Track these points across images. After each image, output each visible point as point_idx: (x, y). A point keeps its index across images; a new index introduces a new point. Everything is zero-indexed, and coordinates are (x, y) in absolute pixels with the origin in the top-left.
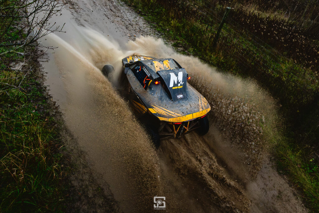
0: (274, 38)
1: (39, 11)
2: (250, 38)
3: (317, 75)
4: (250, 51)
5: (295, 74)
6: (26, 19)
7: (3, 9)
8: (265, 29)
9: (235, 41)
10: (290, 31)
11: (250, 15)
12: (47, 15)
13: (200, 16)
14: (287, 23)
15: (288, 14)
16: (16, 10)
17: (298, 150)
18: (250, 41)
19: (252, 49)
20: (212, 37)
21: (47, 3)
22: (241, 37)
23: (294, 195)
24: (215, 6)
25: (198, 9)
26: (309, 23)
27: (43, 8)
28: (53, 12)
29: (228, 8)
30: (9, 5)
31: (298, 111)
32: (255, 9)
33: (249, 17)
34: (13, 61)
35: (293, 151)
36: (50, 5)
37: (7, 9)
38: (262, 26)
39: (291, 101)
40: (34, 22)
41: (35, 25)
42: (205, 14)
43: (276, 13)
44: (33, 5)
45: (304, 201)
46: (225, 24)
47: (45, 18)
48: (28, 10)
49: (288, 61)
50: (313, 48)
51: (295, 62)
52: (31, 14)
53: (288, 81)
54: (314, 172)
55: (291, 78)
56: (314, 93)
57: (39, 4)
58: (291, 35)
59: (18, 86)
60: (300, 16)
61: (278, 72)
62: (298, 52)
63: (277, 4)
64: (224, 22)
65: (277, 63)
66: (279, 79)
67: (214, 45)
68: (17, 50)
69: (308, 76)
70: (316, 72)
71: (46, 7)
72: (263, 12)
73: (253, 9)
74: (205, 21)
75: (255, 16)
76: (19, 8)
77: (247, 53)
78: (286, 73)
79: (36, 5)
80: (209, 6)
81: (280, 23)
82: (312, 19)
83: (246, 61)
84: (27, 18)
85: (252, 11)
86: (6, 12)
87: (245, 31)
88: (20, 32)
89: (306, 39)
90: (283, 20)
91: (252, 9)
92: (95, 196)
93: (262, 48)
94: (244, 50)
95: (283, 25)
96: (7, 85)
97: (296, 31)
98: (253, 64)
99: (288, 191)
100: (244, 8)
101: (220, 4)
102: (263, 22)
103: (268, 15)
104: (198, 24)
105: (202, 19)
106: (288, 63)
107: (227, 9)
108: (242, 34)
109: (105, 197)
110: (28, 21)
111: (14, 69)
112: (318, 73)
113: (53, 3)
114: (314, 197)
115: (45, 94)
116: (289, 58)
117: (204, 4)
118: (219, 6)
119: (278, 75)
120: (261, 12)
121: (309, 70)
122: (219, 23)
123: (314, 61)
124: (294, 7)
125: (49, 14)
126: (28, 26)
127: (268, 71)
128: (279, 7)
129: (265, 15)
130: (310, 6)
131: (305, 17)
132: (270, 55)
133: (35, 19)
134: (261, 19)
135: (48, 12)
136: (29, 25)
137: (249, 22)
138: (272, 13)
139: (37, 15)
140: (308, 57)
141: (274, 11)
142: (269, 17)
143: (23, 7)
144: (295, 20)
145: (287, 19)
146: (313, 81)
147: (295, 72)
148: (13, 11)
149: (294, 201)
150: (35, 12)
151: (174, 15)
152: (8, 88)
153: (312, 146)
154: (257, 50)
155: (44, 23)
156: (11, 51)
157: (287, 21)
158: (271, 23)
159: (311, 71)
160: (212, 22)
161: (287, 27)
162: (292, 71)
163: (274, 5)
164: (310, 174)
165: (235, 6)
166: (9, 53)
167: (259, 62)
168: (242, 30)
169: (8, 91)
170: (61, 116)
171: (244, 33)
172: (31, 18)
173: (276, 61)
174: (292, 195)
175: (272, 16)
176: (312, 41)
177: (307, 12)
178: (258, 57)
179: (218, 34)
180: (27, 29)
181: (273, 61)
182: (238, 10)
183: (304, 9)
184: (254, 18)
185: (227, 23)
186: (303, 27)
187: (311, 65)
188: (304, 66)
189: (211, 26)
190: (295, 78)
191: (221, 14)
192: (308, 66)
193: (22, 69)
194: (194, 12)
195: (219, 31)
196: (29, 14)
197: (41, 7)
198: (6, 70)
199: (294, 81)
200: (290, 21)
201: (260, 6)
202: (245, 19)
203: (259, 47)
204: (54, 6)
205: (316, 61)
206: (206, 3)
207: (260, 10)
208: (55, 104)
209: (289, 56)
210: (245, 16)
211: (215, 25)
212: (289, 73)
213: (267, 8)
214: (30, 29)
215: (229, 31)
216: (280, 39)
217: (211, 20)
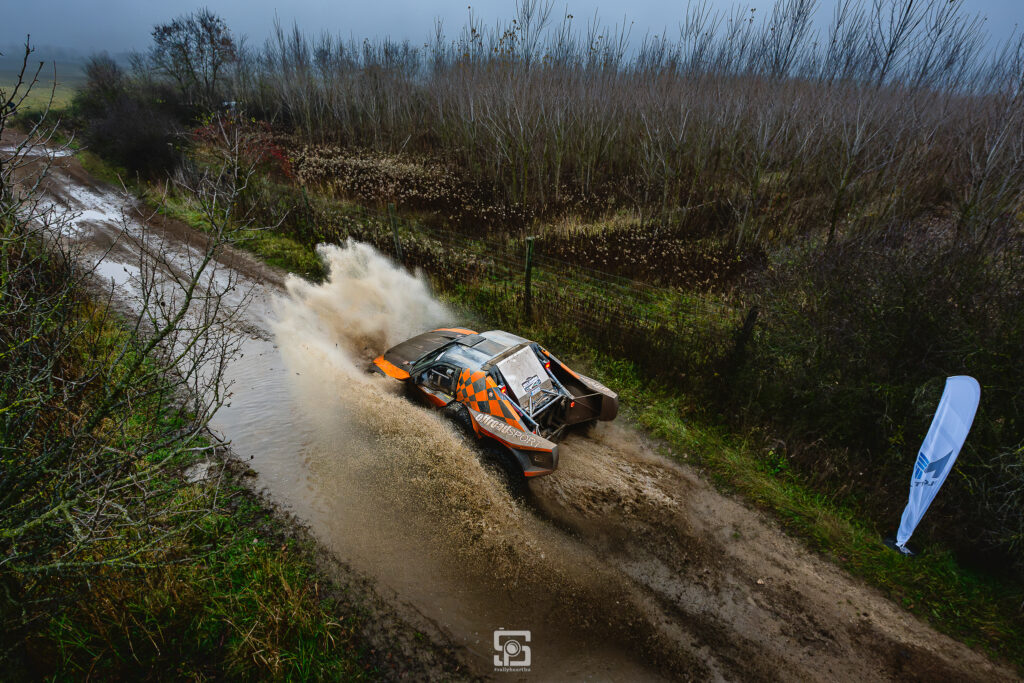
0: (628, 261)
1: (201, 364)
2: (588, 278)
3: (726, 299)
4: (594, 299)
5: (687, 312)
6: (184, 387)
7: (138, 384)
8: (606, 252)
9: (562, 292)
10: (651, 240)
11: (572, 238)
12: (219, 365)
13: (485, 271)
14: (642, 227)
15: (637, 211)
16: (161, 376)
17: (740, 444)
18: (587, 282)
19: (597, 295)
20: (519, 299)
21: (210, 345)
22: (570, 281)
23: (762, 522)
24: (505, 243)
25: (478, 258)
26: (679, 215)
27: (207, 356)
28: (227, 356)
29: (529, 238)
30: (144, 373)
31: (716, 374)
32: (577, 224)
33: (571, 242)
34: (186, 468)
35: (733, 447)
36: (218, 346)
37: (144, 380)
38: (599, 248)
39: (698, 361)
40: (199, 386)
41: (203, 391)
42: (492, 263)
43: (616, 217)
44: (187, 358)
45: (783, 529)
46: (533, 269)
47: (217, 372)
48: (182, 369)
49: (668, 293)
50: (702, 255)
51: (679, 291)
52: (190, 373)
53: (679, 328)
54: (782, 470)
55: (684, 320)
56: (733, 332)
57: (197, 351)
58: (655, 246)
59: (211, 507)
60: (660, 208)
61: (658, 319)
62: (679, 271)
63: (612, 200)
64: (530, 265)
65: (649, 305)
66: (662, 329)
67: (528, 311)
68: (188, 445)
69: (711, 308)
70: (723, 295)
71: (211, 352)
72: (593, 223)
73: (574, 225)
74: (497, 275)
75: (581, 236)
76: (165, 371)
77: (592, 306)
78: (671, 315)
79: (192, 355)
80: (495, 248)
81: (630, 232)
82: (683, 204)
83: (594, 320)
84: (185, 382)
85: (573, 230)
86: (146, 386)
87: (574, 268)
88: (182, 413)
89: (684, 244)
90: (632, 226)
91: (571, 226)
92: (415, 650)
93: (613, 287)
94: (583, 302)
95: (635, 233)
96: (193, 513)
97: (662, 237)
98: (607, 320)
99: (750, 519)
100: (557, 229)
101: (512, 236)
102: (600, 240)
103: (602, 226)
104: (487, 287)
105: (491, 274)
106: (668, 296)
107: (529, 242)
108: (569, 276)
109: (435, 647)
110: (188, 388)
111: (195, 480)
112: (726, 295)
113: (220, 341)
114: (798, 514)
115: (264, 505)
116: (667, 287)
117: (484, 247)
118: (512, 242)
119: (659, 325)
120: (589, 226)
121: (710, 296)
122: (523, 270)
123: (712, 277)
124: (643, 194)
125: (221, 362)
126: (192, 396)
127: (639, 324)
128: (617, 205)
129: (597, 228)
130: (670, 183)
131: (670, 206)
132: (631, 293)
133: (200, 380)
134: (594, 238)
135: (219, 359)
136: (193, 394)
137: (576, 250)
138: (608, 219)
139: (200, 373)
140: (698, 273)
141: (612, 214)
142: (606, 230)
143: (172, 367)
144: (653, 217)
145: (638, 221)
146: (723, 313)
147: (687, 309)
148: (156, 380)
149: (766, 533)
150: (194, 367)
151: (440, 285)
152: (196, 518)
153: (762, 426)
154: (606, 294)
155: (218, 381)
156: (178, 451)
157: (639, 225)
158: (612, 238)
159: (713, 296)
160: (510, 274)
161: (643, 236)
162: (681, 308)
163: (606, 205)
164: (777, 476)
165: (541, 230)
166: (176, 455)
167: (617, 313)
168: (568, 267)
169: (198, 523)
170: (305, 532)
171: (573, 272)
172: (191, 380)
173: (647, 300)
174: (757, 524)
175: (611, 226)
176: (697, 243)
177: (670, 196)
178: (612, 306)
179: (528, 290)
180: (191, 404)
181: (640, 303)
182: (548, 236)
183: (661, 193)
184: (579, 240)
185: (536, 266)
186: (672, 225)
187: (709, 285)
188: (698, 292)
189: (511, 280)
190: (691, 318)
191: (520, 254)
192: (704, 289)
193: (209, 474)
194: (473, 267)
195: (528, 285)
196: (185, 375)
197: (202, 355)
198: (180, 488)
199: (690, 325)
200: (646, 223)
201: (583, 216)
202: (566, 246)
203: (607, 288)
204: (224, 347)
205: (716, 276)
206: (487, 245)
207: (587, 222)
208: (287, 517)
209: (665, 283)
210: (564, 242)
211: (517, 277)
212: (677, 314)
213: (597, 214)
214: (197, 401)
215: (545, 278)
216: (638, 260)
217: (507, 270)
